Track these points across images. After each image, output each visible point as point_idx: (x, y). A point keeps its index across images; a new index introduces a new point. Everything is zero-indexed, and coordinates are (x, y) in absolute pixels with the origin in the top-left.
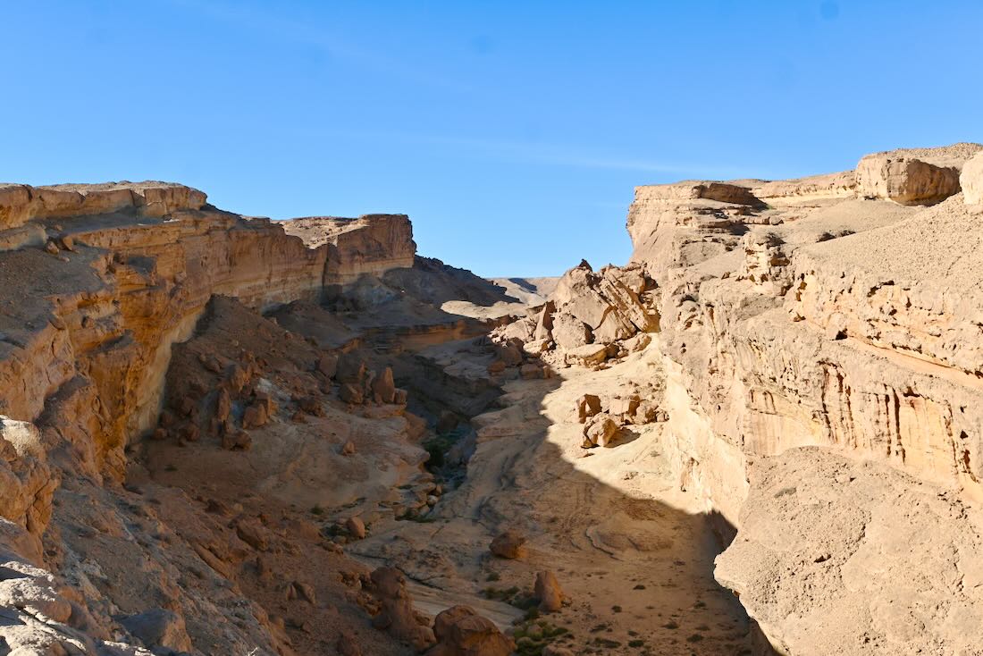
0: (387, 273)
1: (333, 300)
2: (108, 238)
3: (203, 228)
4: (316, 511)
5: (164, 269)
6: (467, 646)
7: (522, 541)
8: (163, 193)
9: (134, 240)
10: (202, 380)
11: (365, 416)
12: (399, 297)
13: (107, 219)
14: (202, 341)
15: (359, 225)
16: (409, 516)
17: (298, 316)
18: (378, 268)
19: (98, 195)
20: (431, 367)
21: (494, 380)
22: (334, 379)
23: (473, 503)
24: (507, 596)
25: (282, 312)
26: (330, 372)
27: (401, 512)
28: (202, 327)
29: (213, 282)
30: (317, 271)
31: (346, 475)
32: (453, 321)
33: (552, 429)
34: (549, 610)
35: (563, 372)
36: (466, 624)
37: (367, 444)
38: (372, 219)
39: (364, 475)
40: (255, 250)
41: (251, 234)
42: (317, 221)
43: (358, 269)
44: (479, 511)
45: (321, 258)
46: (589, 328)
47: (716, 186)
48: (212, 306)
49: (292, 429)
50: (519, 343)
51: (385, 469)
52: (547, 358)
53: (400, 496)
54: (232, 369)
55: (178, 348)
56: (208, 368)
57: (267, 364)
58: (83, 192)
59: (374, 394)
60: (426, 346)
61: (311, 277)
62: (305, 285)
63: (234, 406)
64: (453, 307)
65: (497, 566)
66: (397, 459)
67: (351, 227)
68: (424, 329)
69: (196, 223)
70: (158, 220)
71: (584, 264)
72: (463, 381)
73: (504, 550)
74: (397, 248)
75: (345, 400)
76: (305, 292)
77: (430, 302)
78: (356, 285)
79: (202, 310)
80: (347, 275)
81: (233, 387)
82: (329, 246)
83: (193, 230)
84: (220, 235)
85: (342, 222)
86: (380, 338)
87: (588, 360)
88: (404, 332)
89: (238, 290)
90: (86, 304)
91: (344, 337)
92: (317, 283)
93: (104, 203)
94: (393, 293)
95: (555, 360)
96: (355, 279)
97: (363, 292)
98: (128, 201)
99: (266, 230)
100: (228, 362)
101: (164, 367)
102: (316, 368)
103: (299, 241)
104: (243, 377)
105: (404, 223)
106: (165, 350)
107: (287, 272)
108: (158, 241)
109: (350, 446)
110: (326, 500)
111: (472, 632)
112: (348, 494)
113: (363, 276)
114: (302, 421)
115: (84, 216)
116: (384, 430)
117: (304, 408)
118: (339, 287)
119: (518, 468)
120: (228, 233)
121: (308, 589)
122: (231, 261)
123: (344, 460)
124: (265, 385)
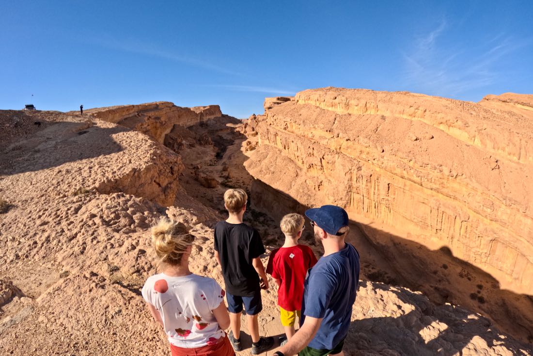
0: (214, 118)
1: (202, 124)
2: (151, 114)
3: (172, 110)
4: (192, 165)
5: (163, 119)
6: (209, 182)
7: (228, 168)
8: (163, 104)
9: (157, 114)
10: (171, 141)
11: (205, 147)
12: (216, 123)
13: (151, 110)
14: (171, 134)
15: (208, 108)
16: (210, 165)
17: (194, 128)
18: (212, 117)
19: (150, 105)
20: (221, 137)
21: (233, 139)
22: (199, 140)
23: (223, 162)
24: (223, 177)
25: (190, 128)
26: (198, 138)
27: (209, 164)
28: (172, 131)
29: (174, 121)
30: (199, 118)
31: (198, 158)
32: (228, 128)
33: (242, 148)
34: (230, 178)
35: (247, 137)
36: (209, 178)
37: (204, 153)
38: (211, 106)
39: (202, 158)
40: (185, 115)
41: (183, 111)
42: (199, 108)
43: (208, 117)
44: (223, 164)
45: (199, 115)
46: (253, 128)
47: (281, 98)
48: (174, 126)
49: (189, 150)
50: (239, 132)
51: (207, 157)
52: (245, 134)
53: (209, 162)
54: (177, 139)
55: (166, 135)
56: (172, 139)
57: (185, 138)
58: (146, 105)
59: (207, 143)
60: (220, 133)
61: (197, 119)
62: (196, 121)
63: (177, 146)
64: (229, 125)
65: (223, 172)
66: (209, 155)
67: (206, 108)
68: (222, 130)
69: (170, 109)
70: (161, 109)
71: (254, 115)
72: (227, 140)
73: (225, 169)
74: (216, 112)
75: (201, 144)
76: (197, 123)
77: (223, 124)
78: (207, 121)
79: (172, 127)
80: (205, 119)
81: (177, 142)
82: (201, 113)
83: (169, 111)
84: (176, 112)
85: (204, 107)
86: (212, 132)
87: (252, 135)
88: (217, 131)
89: (181, 123)
90: (142, 125)
91: (203, 132)
92: (199, 121)
93: (151, 107)
94: (215, 122)
95: (246, 135)
96: (207, 120)
97: (209, 122)
98: (156, 106)
99: (187, 110)
100: (176, 137)
101: (163, 139)
102: (195, 138)
103: (194, 112)
104: (179, 140)
105: (218, 107)
106: (163, 135)
107: (192, 119)
108: (161, 113)
109: (200, 153)
110: (194, 163)
111: (211, 180)
112: (198, 162)
113: (209, 119)
114: (191, 148)
115: (147, 110)
116: (208, 150)
117: (191, 146)
118: (203, 122)
119: (232, 155)
120: (178, 111)
121: (184, 174)
122: (179, 117)
123: (199, 156)
124: (184, 142)
